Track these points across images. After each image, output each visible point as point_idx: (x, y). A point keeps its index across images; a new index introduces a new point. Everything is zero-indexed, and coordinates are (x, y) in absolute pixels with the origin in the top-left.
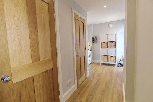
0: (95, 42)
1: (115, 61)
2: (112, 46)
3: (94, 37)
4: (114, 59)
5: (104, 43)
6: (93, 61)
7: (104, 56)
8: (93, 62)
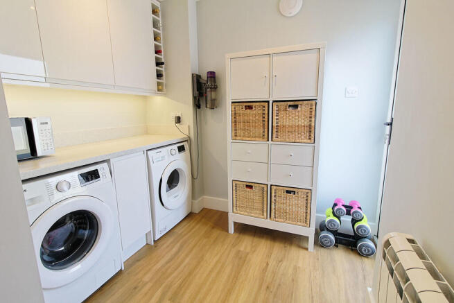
0: (208, 106)
1: (306, 221)
2: (293, 130)
3: (204, 76)
4: (303, 210)
5: (250, 108)
6: (196, 202)
7: (250, 187)
8: (197, 210)
